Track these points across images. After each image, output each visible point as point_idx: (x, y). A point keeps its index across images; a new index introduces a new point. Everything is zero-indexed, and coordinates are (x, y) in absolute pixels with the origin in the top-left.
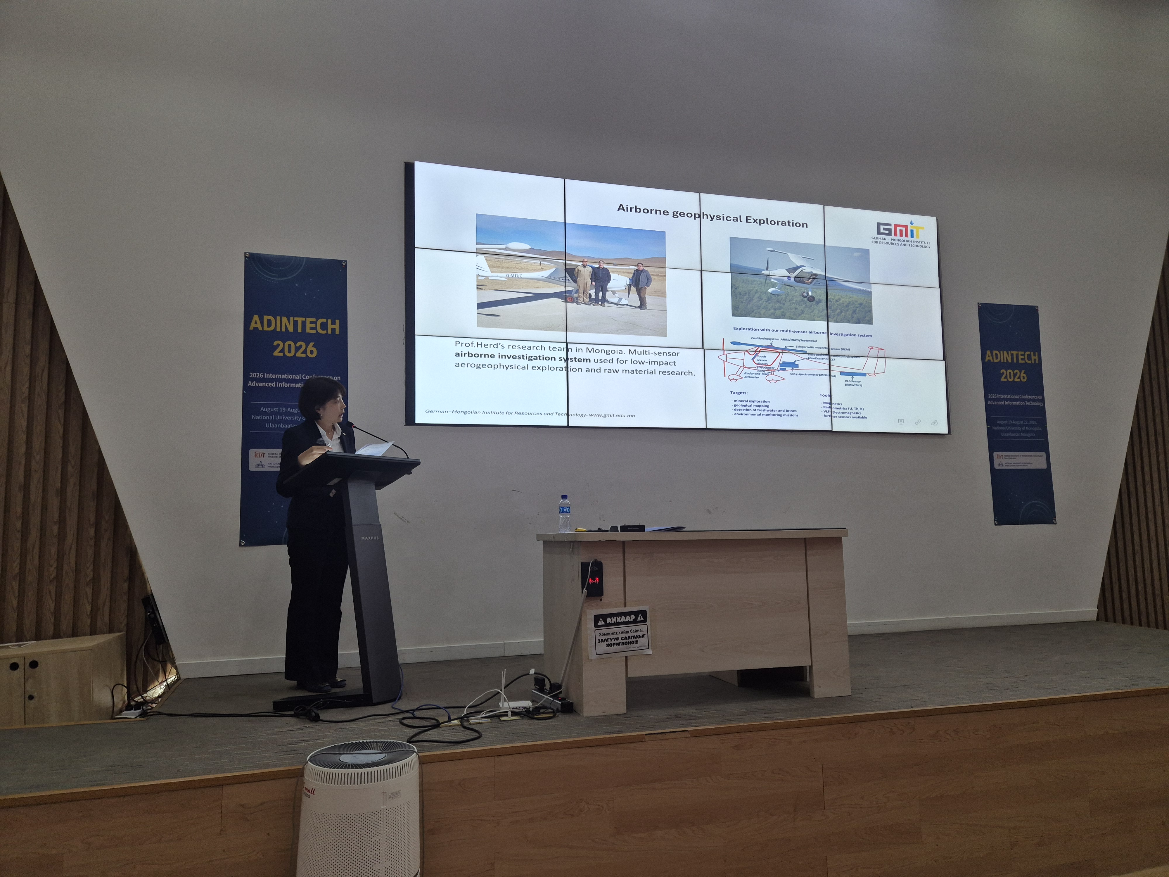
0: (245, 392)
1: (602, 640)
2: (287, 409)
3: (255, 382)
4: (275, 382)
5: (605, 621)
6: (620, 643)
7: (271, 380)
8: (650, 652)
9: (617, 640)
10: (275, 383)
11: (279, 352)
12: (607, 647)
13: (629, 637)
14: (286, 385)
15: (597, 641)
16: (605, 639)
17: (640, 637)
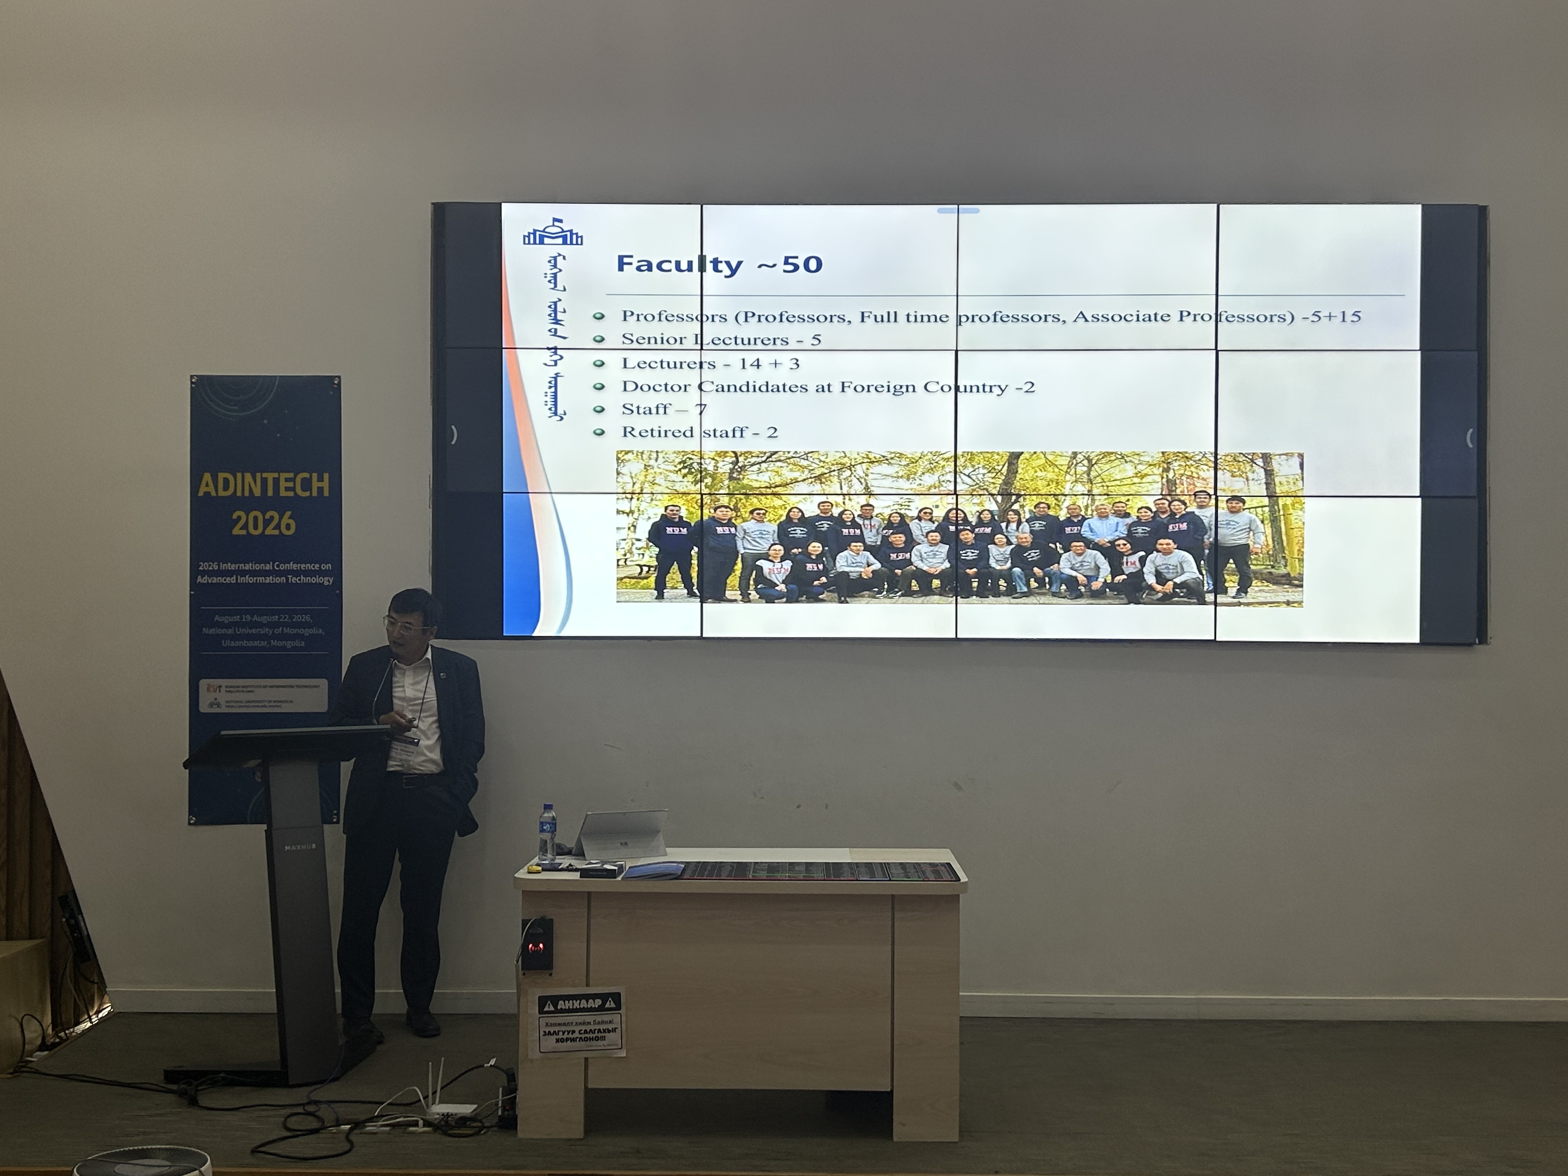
0: (192, 592)
1: (549, 1032)
2: (252, 617)
3: (207, 576)
4: (235, 576)
5: (555, 1006)
6: (577, 1038)
7: (230, 573)
8: (623, 1054)
9: (572, 1034)
11: (241, 529)
12: (556, 1042)
13: (591, 1030)
14: (251, 580)
15: (542, 1034)
17: (609, 1031)
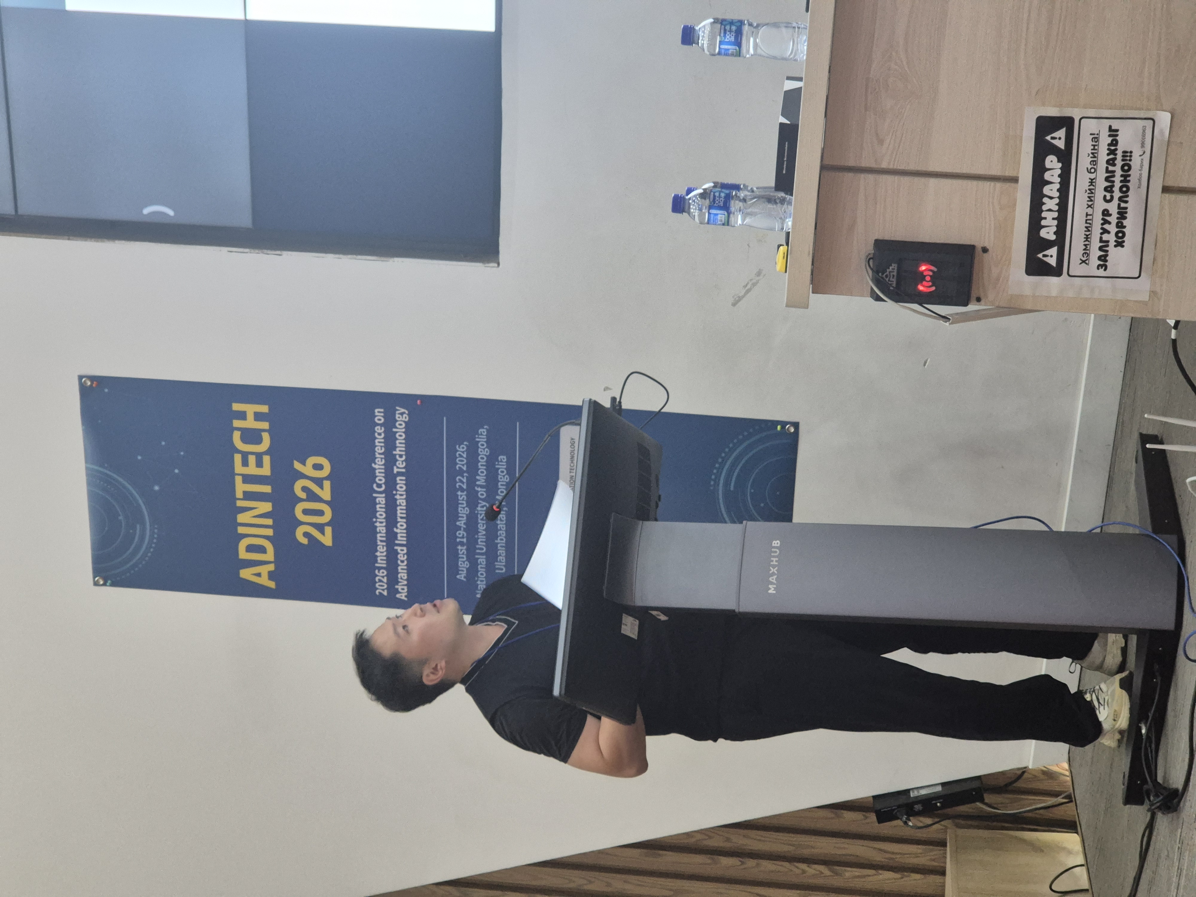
1: (1100, 258)
2: (459, 528)
3: (396, 587)
4: (396, 548)
5: (1049, 244)
6: (1119, 207)
7: (392, 556)
8: (1164, 117)
9: (1110, 215)
10: (399, 548)
11: (323, 533)
12: (1123, 246)
13: (1107, 179)
14: (402, 525)
15: (1101, 273)
16: (1101, 249)
17: (1114, 143)
